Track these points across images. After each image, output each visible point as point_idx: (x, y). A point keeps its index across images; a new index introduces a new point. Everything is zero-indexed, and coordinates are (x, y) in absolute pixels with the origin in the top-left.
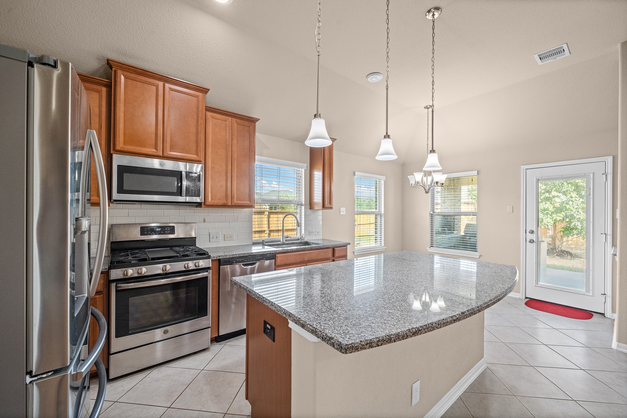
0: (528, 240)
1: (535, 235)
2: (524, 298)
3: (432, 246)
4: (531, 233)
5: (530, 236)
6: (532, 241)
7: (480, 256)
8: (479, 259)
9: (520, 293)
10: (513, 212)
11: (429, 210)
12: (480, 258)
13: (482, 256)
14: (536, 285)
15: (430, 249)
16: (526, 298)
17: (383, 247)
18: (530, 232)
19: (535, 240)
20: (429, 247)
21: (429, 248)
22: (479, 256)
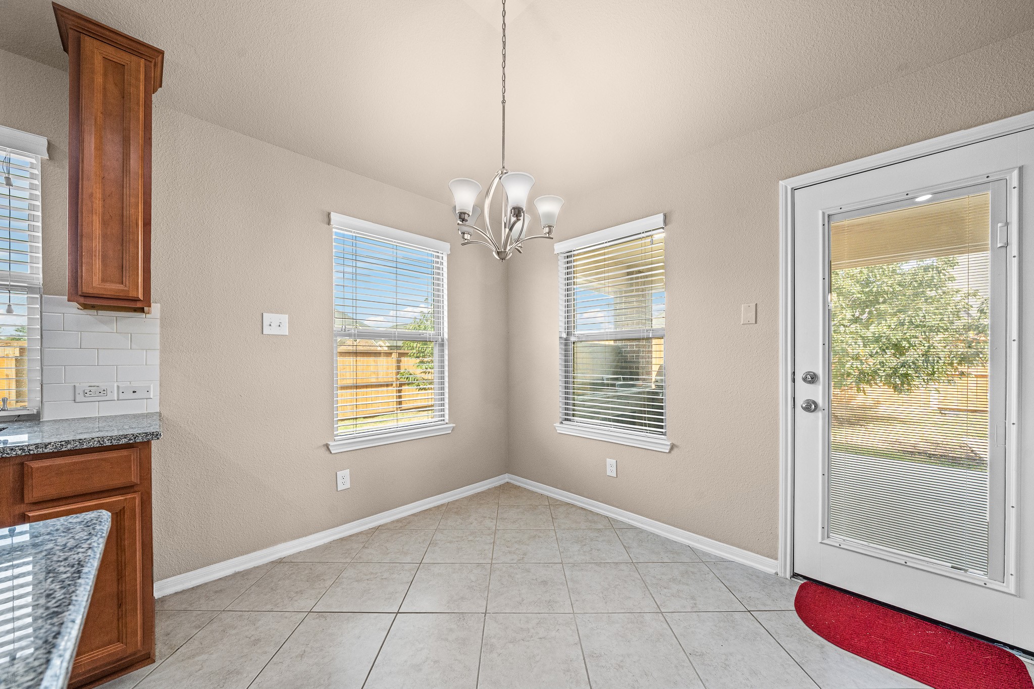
0: (800, 402)
1: (821, 387)
2: (788, 576)
3: (566, 420)
4: (810, 382)
5: (805, 392)
6: (813, 406)
7: (673, 447)
8: (669, 455)
9: (776, 559)
10: (758, 322)
11: (559, 328)
12: (672, 452)
13: (677, 446)
14: (823, 539)
15: (561, 425)
16: (795, 575)
17: (447, 423)
18: (805, 379)
19: (820, 402)
20: (561, 420)
21: (558, 424)
22: (669, 448)
